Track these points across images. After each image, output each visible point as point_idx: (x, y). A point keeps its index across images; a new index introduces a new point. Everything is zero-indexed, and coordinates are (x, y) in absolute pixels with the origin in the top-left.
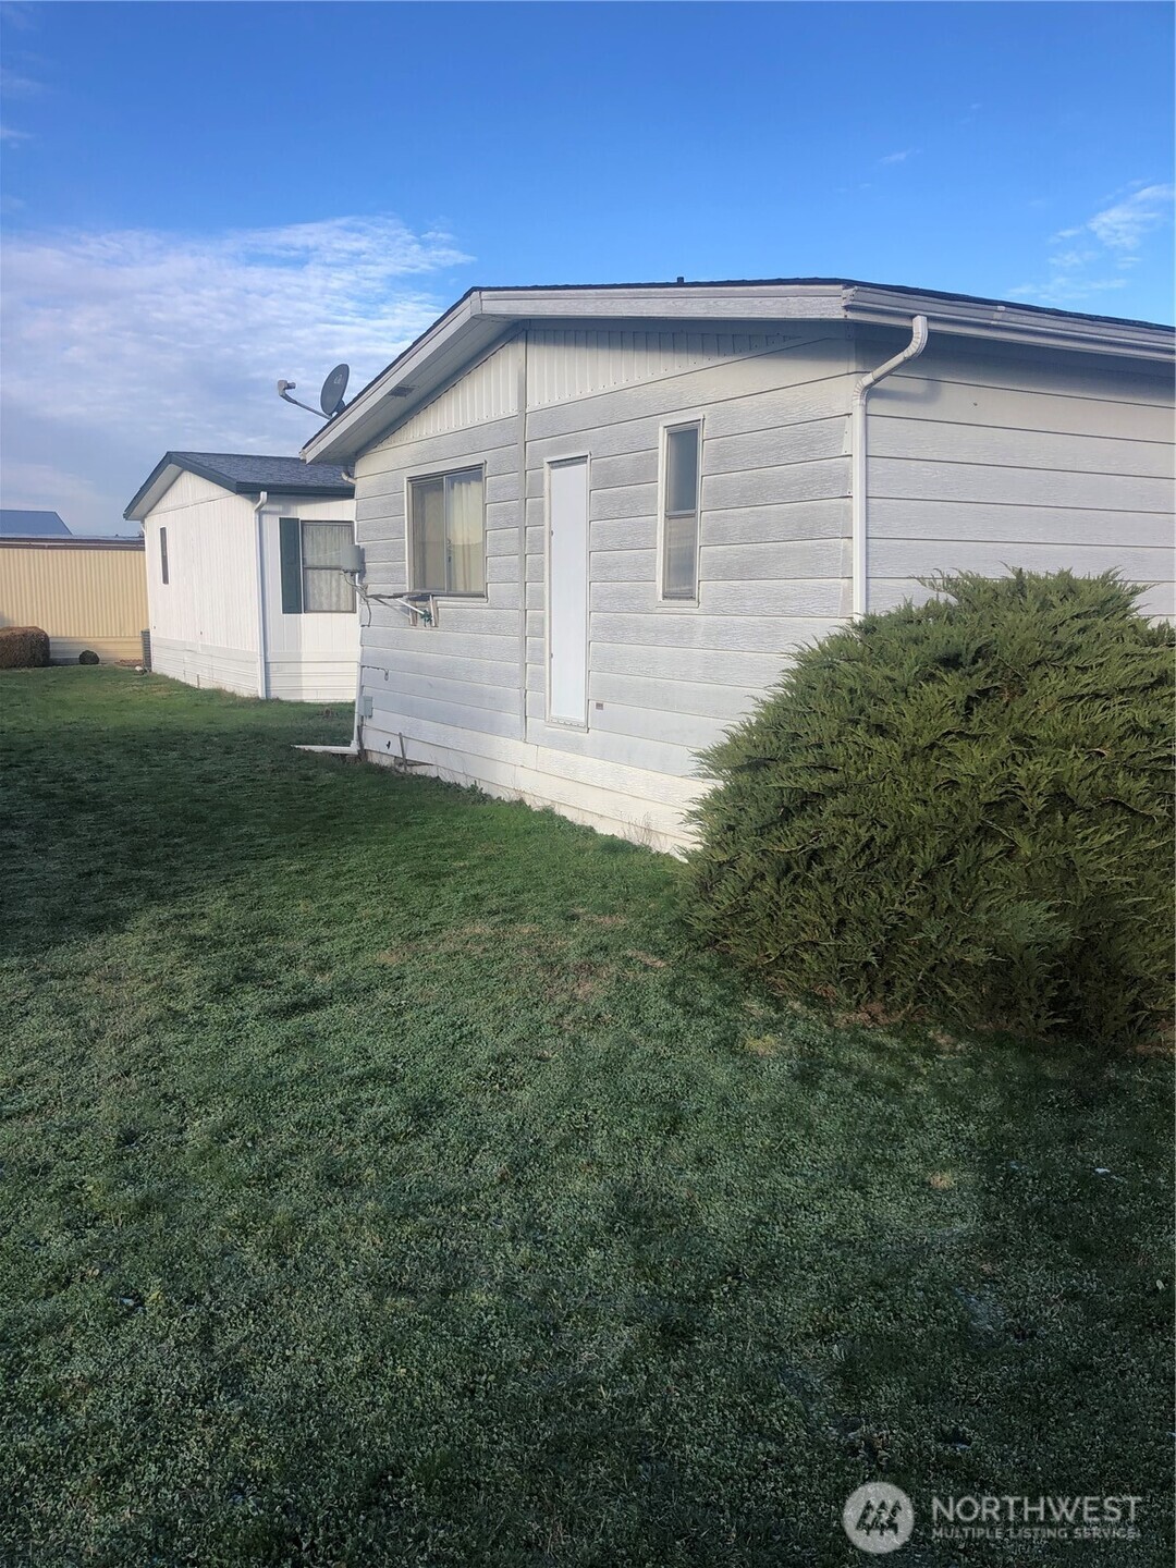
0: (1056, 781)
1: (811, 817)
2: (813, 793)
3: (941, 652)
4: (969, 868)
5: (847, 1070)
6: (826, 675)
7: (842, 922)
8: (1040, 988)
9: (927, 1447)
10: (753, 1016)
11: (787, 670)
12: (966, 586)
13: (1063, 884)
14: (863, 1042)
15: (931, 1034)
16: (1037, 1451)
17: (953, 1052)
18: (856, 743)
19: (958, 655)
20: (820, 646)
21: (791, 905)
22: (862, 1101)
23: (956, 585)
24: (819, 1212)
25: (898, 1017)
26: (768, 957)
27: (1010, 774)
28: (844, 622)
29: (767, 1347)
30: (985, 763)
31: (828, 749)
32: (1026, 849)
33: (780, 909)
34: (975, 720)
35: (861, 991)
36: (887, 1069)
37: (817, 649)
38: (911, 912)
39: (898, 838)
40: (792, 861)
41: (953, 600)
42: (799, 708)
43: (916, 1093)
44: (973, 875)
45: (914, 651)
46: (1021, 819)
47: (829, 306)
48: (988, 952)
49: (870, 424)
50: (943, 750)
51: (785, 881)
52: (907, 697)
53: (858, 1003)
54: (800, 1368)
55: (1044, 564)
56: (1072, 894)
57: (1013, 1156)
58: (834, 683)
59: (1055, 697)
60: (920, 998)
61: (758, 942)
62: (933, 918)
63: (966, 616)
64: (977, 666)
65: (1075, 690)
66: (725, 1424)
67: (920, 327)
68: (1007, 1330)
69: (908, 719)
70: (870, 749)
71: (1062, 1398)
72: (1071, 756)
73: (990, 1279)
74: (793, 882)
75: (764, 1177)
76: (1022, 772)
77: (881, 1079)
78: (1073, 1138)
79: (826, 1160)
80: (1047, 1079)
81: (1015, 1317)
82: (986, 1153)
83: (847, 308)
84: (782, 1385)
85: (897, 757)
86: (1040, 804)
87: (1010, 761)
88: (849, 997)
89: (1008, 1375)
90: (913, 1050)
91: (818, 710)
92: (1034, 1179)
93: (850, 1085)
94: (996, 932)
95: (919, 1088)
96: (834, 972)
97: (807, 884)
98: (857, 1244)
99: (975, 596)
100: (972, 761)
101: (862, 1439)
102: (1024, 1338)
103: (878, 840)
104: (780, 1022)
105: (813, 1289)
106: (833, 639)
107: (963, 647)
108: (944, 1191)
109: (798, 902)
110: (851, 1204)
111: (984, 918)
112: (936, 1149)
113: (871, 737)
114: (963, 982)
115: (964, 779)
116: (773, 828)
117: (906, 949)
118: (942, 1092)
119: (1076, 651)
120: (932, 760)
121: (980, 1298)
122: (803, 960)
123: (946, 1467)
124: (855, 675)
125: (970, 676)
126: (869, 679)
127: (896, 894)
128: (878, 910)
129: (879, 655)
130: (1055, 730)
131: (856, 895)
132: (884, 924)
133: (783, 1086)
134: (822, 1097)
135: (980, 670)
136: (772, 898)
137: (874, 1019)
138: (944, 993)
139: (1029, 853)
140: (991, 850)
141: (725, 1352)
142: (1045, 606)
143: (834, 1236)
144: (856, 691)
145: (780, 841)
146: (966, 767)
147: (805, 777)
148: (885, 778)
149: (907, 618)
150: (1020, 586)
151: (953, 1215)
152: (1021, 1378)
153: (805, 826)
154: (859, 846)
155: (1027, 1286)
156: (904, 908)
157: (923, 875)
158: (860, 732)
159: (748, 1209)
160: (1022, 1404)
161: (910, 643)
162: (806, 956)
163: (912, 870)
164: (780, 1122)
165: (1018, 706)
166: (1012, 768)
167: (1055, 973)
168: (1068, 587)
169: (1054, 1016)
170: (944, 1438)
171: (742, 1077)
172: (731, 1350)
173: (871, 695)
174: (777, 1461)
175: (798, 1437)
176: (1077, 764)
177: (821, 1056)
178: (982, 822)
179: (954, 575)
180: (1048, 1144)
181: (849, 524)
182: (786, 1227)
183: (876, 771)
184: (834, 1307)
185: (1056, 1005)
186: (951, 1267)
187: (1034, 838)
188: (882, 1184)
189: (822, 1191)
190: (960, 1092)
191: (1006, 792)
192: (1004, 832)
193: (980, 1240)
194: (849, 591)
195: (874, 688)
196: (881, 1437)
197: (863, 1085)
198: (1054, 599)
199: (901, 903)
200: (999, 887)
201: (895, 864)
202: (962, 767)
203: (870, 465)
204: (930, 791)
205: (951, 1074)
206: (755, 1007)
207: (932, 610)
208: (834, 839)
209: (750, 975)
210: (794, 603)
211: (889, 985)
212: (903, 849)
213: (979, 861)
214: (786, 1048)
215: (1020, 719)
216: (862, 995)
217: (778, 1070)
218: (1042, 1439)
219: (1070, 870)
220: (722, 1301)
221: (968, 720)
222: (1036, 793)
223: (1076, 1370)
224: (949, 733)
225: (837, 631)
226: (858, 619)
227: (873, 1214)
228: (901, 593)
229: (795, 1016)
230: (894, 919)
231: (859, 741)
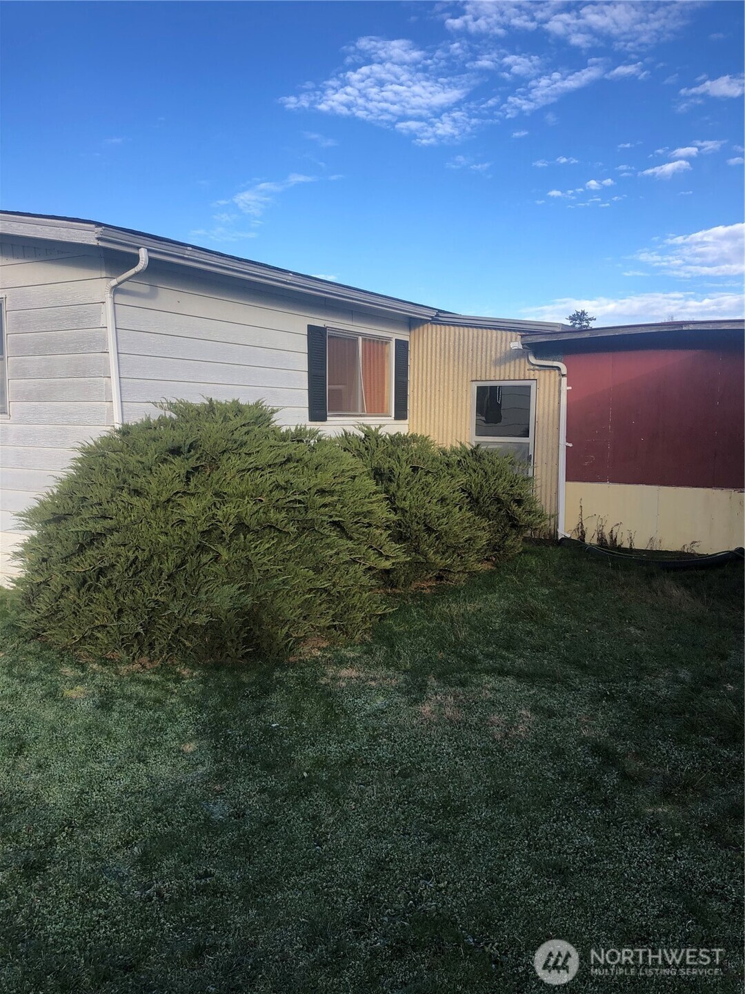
0: (238, 516)
1: (98, 548)
2: (98, 533)
3: (170, 446)
4: (194, 570)
5: (129, 698)
6: (101, 460)
7: (120, 611)
8: (238, 633)
9: (191, 884)
10: (67, 676)
11: (75, 459)
12: (181, 407)
13: (246, 574)
14: (138, 681)
15: (178, 669)
16: (249, 869)
17: (191, 678)
18: (123, 501)
19: (180, 448)
20: (95, 443)
21: (88, 604)
22: (140, 713)
23: (175, 407)
24: (119, 779)
25: (158, 664)
26: (75, 639)
27: (214, 514)
28: (109, 428)
29: (94, 860)
30: (199, 509)
31: (105, 506)
32: (225, 556)
33: (80, 608)
34: (192, 484)
35: (134, 651)
36: (154, 693)
37: (93, 445)
38: (162, 599)
39: (152, 556)
40: (87, 577)
41: (174, 416)
42: (85, 482)
43: (172, 703)
44: (197, 573)
45: (153, 445)
46: (221, 539)
47: (88, 237)
48: (207, 617)
49: (116, 309)
50: (175, 503)
51: (83, 590)
52: (151, 473)
53: (134, 659)
54: (115, 866)
55: (224, 396)
56: (251, 578)
57: (228, 726)
58: (106, 465)
59: (235, 470)
60: (171, 649)
61: (67, 630)
62: (175, 601)
63: (183, 425)
64: (191, 453)
65: (245, 466)
66: (71, 908)
67: (143, 254)
68: (230, 816)
69: (153, 486)
70: (131, 504)
71: (260, 841)
72: (246, 502)
73: (220, 793)
74: (89, 590)
75: (83, 767)
76: (220, 513)
77: (150, 699)
78: (259, 711)
79: (121, 750)
80: (244, 683)
81: (234, 808)
82: (214, 728)
83: (98, 239)
84: (105, 877)
85: (148, 508)
86: (231, 529)
87: (213, 506)
88: (128, 655)
89: (232, 836)
90: (168, 680)
91: (97, 482)
92: (240, 736)
93: (132, 706)
94: (211, 605)
95: (173, 701)
96: (117, 642)
97: (98, 590)
98: (144, 792)
99: (186, 413)
100: (191, 508)
101: (154, 891)
102: (239, 817)
103: (140, 558)
104: (85, 677)
105: (119, 821)
106: (103, 439)
107: (182, 443)
108: (192, 753)
109: (92, 602)
110: (138, 770)
111: (204, 597)
112: (185, 731)
113: (132, 497)
114: (195, 637)
115: (188, 519)
116: (73, 557)
117: (161, 622)
118: (187, 701)
119: (245, 444)
120: (169, 509)
121: (215, 804)
122: (97, 638)
123: (202, 891)
124: (119, 460)
125: (187, 459)
126: (128, 463)
127: (153, 589)
128: (143, 600)
129: (132, 448)
130: (236, 489)
131: (129, 594)
132: (147, 608)
133: (90, 713)
134: (115, 715)
135: (192, 456)
136: (75, 602)
137: (143, 667)
138: (184, 645)
139: (227, 558)
140: (205, 558)
141: (68, 870)
142: (226, 419)
143: (130, 790)
144: (120, 470)
145: (79, 565)
146: (189, 511)
147: (91, 524)
148: (141, 521)
149: (147, 426)
150: (211, 408)
151: (197, 764)
152: (239, 835)
153: (94, 554)
154: (129, 563)
155: (240, 792)
156: (158, 597)
157: (168, 577)
158: (125, 495)
159: (75, 787)
160: (240, 849)
161: (151, 441)
162: (99, 635)
163: (161, 574)
164: (90, 734)
165: (215, 476)
166: (215, 511)
167: (245, 624)
168: (238, 409)
169: (246, 648)
170: (199, 877)
171: (64, 713)
172: (71, 868)
173: (130, 472)
174: (106, 918)
175: (117, 902)
176: (249, 506)
177: (113, 692)
178: (200, 542)
179: (174, 401)
180: (247, 717)
181: (107, 369)
182: (100, 791)
183: (136, 518)
184: (133, 828)
185: (246, 641)
186: (198, 791)
187: (229, 549)
188: (155, 756)
189: (120, 767)
190: (197, 698)
191: (212, 524)
192: (212, 547)
193: (213, 773)
194: (111, 410)
195: (131, 468)
196: (165, 887)
197: (140, 704)
198: (231, 415)
199: (156, 595)
200: (212, 578)
201: (151, 572)
202: (186, 511)
203: (118, 334)
204: (169, 526)
205: (191, 690)
206: (68, 671)
207: (162, 421)
208: (113, 560)
209: (63, 652)
210: (77, 417)
211: (151, 645)
212: (155, 563)
213: (199, 566)
214: (91, 691)
215: (217, 483)
216: (135, 654)
217: (87, 705)
218: (250, 863)
219: (249, 566)
220: (63, 843)
221: (188, 485)
222: (228, 524)
223: (266, 826)
224: (178, 493)
225: (105, 434)
226: (118, 427)
227: (152, 774)
228: (142, 411)
229: (95, 672)
230: (153, 605)
231: (125, 500)
